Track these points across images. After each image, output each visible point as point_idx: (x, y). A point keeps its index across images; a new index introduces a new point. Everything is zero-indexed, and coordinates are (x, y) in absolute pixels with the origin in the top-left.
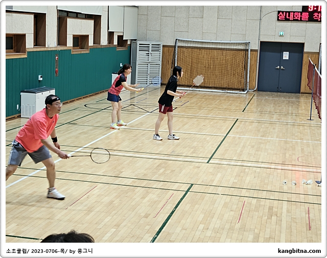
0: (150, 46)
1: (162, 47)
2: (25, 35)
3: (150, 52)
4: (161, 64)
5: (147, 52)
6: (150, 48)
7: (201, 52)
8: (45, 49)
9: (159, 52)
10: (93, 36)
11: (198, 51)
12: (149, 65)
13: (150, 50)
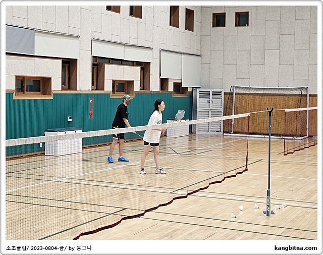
0: (211, 93)
1: (223, 94)
2: (50, 78)
3: (211, 99)
4: (223, 112)
5: (208, 100)
6: (211, 95)
7: (263, 98)
8: (76, 92)
9: (220, 99)
10: (139, 82)
11: (261, 97)
12: (210, 113)
13: (211, 97)
